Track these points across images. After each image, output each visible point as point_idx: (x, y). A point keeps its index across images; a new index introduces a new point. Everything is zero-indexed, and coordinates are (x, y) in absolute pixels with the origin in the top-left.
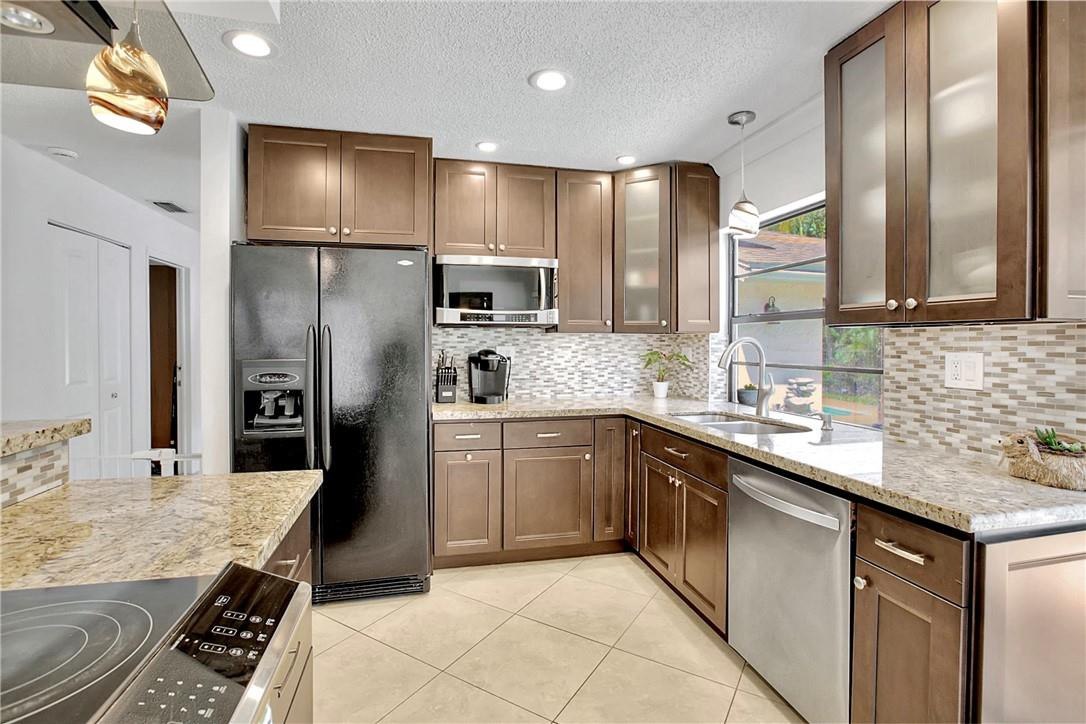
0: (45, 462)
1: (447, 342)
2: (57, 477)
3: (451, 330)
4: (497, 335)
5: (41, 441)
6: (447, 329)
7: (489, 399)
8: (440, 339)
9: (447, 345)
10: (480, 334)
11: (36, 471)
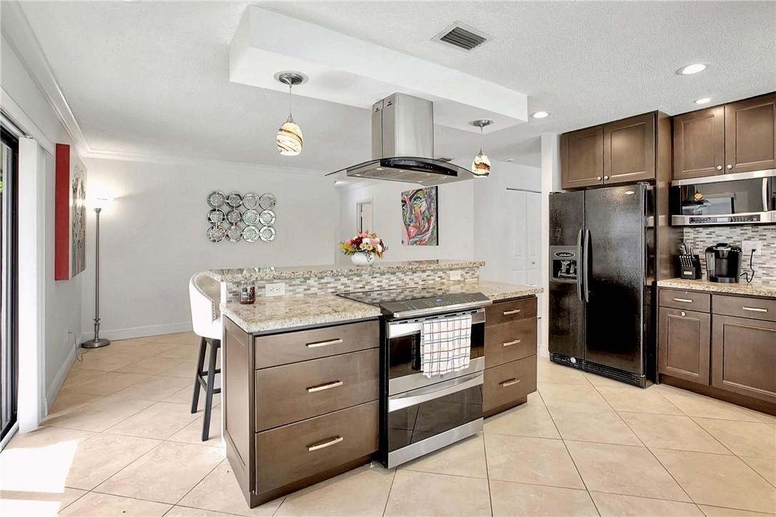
0: (473, 272)
1: (697, 238)
2: (476, 278)
3: (701, 229)
4: (742, 232)
5: (471, 266)
6: (697, 229)
7: (719, 279)
8: (692, 236)
9: (697, 239)
10: (728, 232)
11: (470, 274)
